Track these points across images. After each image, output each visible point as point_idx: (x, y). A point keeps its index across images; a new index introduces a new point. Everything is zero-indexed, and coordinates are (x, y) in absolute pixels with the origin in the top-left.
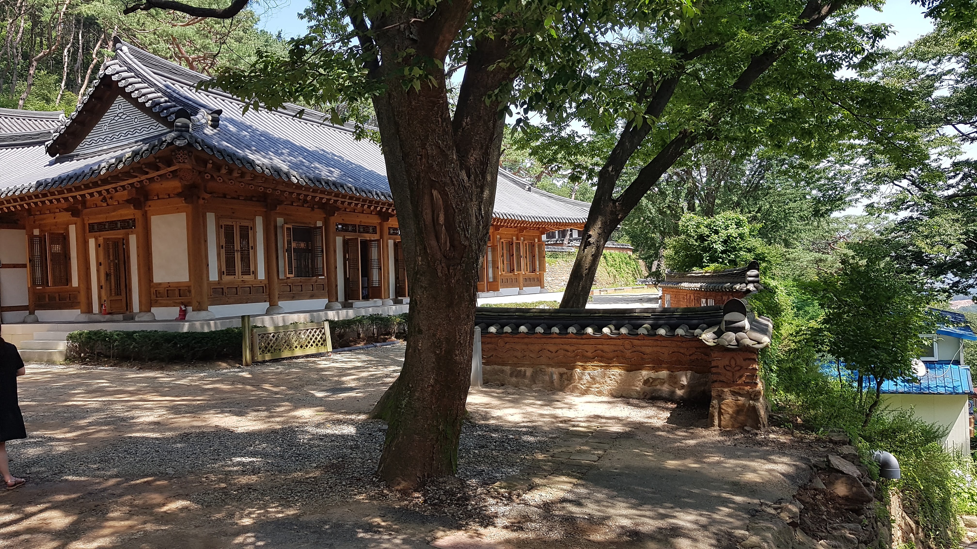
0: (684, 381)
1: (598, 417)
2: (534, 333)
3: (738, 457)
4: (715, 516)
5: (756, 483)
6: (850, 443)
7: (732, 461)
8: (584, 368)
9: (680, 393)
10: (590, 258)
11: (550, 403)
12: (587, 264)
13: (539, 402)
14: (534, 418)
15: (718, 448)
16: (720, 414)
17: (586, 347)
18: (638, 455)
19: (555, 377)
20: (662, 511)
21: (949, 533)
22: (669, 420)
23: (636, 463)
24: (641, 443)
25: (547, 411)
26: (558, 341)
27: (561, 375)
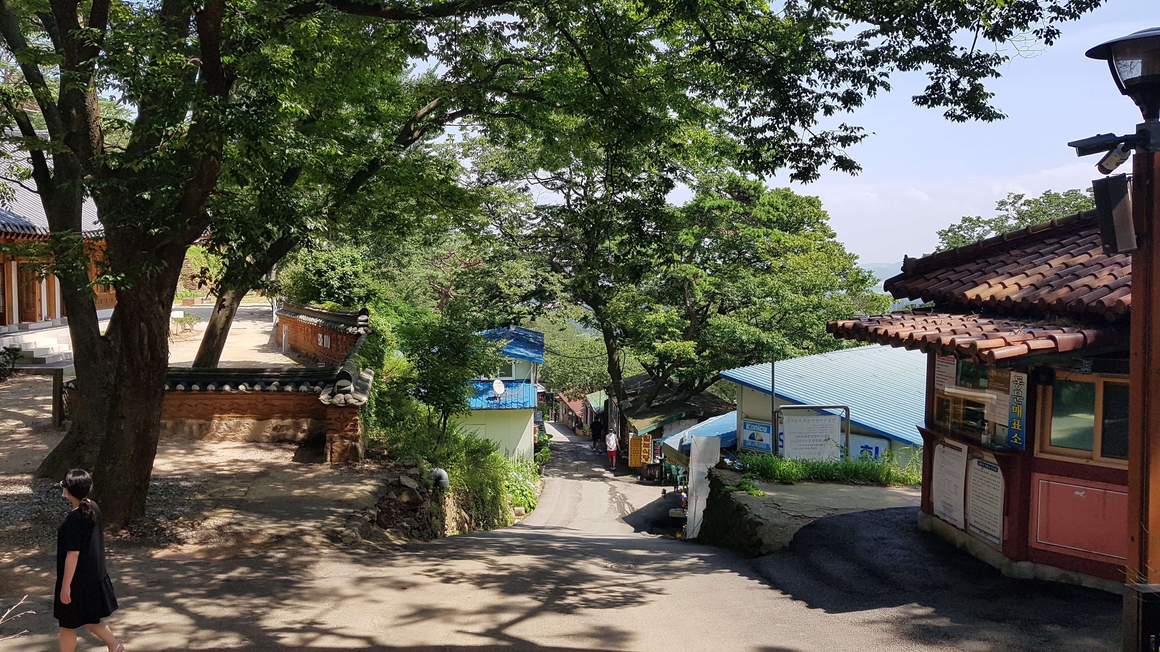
0: (305, 427)
1: (236, 461)
2: (176, 390)
3: (343, 483)
4: (326, 522)
5: (353, 499)
6: (416, 466)
7: (339, 486)
8: (221, 419)
9: (301, 435)
10: (224, 319)
11: (191, 451)
12: (220, 325)
13: (183, 451)
14: (183, 466)
15: (328, 478)
16: (332, 452)
17: (223, 402)
18: (273, 488)
19: (194, 428)
20: (293, 523)
21: (496, 521)
22: (294, 459)
23: (273, 494)
24: (274, 479)
25: (191, 458)
26: (198, 396)
27: (200, 425)
